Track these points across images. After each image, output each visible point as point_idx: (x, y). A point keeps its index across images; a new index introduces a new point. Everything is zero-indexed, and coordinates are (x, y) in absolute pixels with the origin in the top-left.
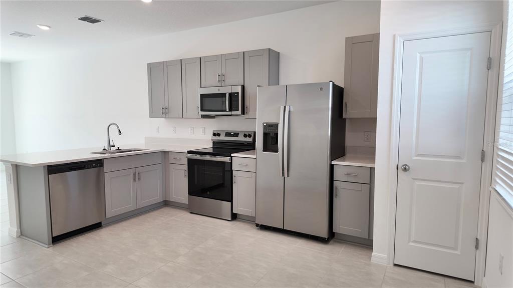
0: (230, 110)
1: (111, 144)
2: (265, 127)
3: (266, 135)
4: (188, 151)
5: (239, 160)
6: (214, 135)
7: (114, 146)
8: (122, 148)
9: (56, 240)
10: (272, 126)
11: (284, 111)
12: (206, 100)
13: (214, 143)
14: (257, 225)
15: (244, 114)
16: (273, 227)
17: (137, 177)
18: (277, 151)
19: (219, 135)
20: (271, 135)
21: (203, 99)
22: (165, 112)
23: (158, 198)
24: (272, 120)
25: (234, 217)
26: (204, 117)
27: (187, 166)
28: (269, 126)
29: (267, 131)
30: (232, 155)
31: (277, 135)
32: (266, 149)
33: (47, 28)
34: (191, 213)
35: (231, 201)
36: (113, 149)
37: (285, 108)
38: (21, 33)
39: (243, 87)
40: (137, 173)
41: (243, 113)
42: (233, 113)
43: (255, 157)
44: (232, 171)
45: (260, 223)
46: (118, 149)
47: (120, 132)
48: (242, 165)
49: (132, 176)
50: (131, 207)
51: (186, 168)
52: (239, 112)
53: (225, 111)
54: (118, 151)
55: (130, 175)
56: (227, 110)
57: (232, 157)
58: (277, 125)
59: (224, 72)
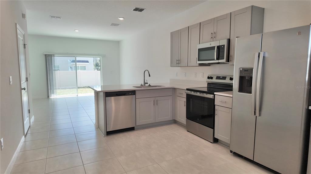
0: (218, 59)
1: (146, 82)
2: (241, 72)
3: (242, 78)
4: (187, 89)
5: (220, 97)
6: (209, 78)
7: (147, 83)
8: (151, 85)
9: (109, 133)
10: (247, 71)
11: (259, 57)
12: (202, 53)
13: (209, 84)
14: (231, 152)
15: (229, 62)
16: (245, 157)
17: (156, 103)
18: (250, 92)
19: (212, 78)
20: (247, 78)
21: (200, 52)
22: (178, 63)
23: (169, 118)
24: (247, 66)
25: (216, 141)
26: (201, 65)
27: (186, 99)
28: (245, 71)
29: (243, 75)
30: (215, 93)
31: (252, 78)
32: (241, 90)
33: (123, 19)
34: (188, 131)
35: (213, 128)
36: (146, 85)
37: (259, 54)
38: (114, 24)
39: (229, 41)
40: (156, 100)
41: (228, 60)
42: (220, 61)
43: (231, 96)
44: (215, 105)
45: (234, 151)
46: (150, 85)
47: (150, 75)
48: (222, 102)
49: (152, 102)
50: (151, 121)
51: (185, 100)
52: (224, 61)
53: (214, 60)
54: (149, 86)
55: (151, 101)
56: (215, 59)
57: (214, 95)
58: (251, 70)
59: (215, 31)
